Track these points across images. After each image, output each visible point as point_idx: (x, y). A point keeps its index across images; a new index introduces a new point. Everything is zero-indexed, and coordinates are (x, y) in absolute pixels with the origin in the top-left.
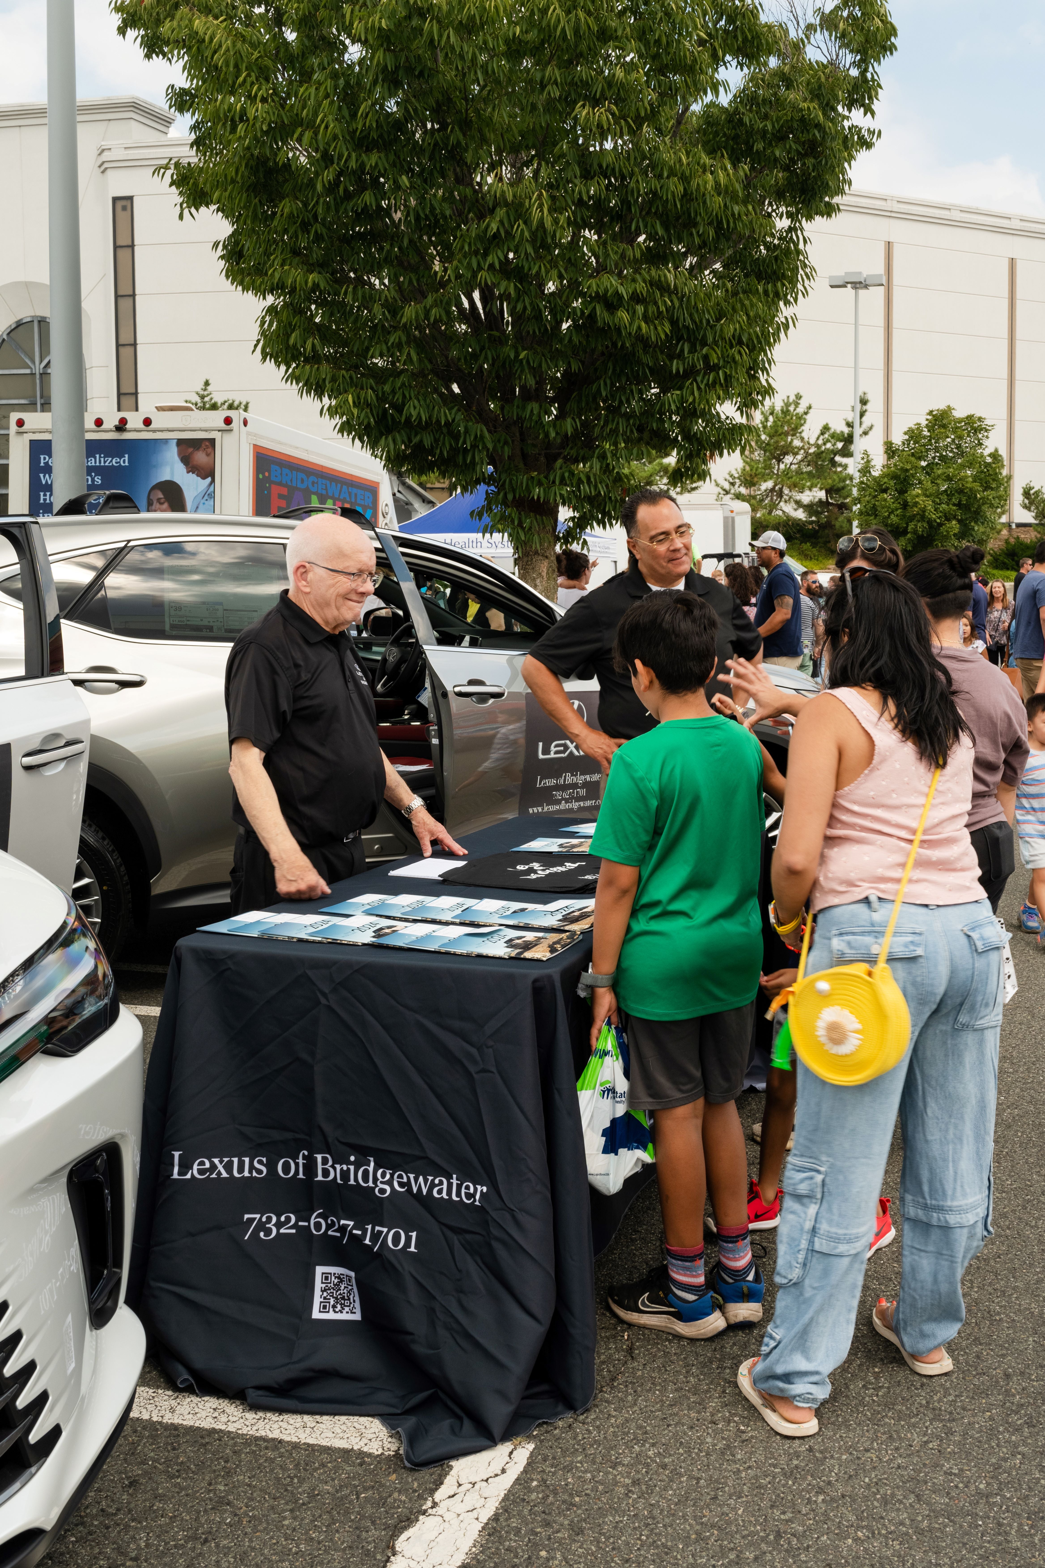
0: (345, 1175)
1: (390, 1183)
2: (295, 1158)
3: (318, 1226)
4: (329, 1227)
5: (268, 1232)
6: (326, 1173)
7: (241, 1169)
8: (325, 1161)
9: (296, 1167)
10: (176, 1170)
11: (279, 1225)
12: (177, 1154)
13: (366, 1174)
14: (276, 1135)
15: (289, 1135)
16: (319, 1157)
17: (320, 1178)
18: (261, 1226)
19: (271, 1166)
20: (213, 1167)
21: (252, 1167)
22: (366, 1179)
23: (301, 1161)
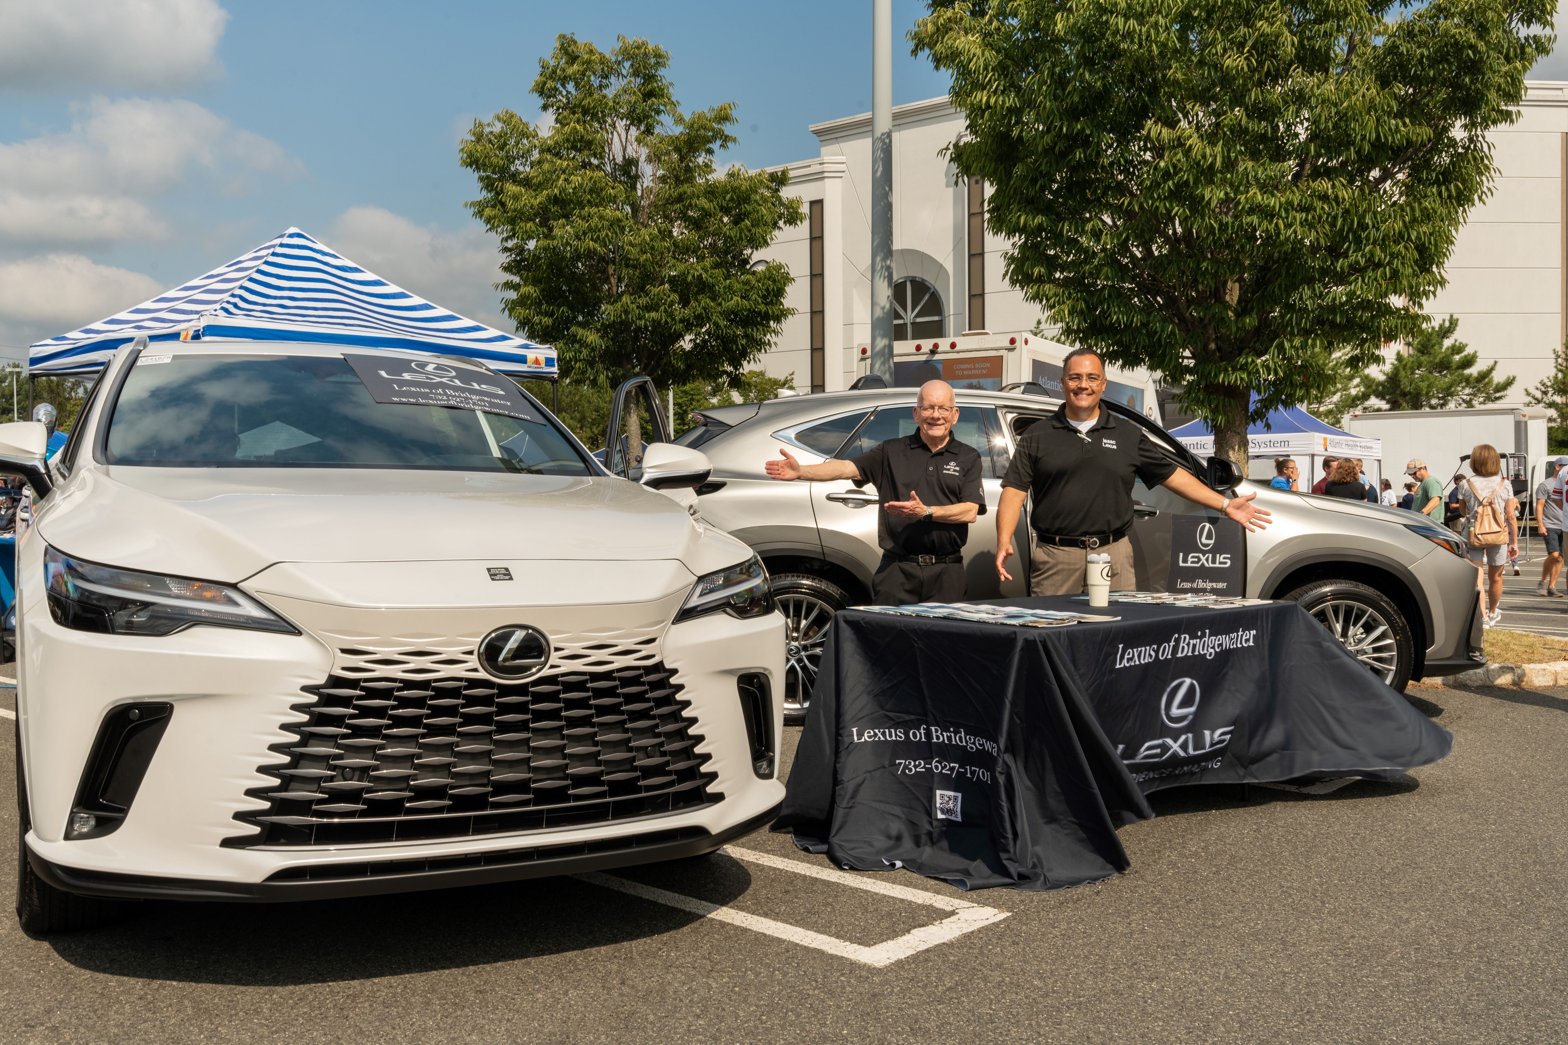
0: (949, 738)
1: (974, 743)
2: (919, 730)
3: (937, 767)
4: (943, 768)
5: (910, 770)
6: (938, 738)
7: (891, 736)
8: (936, 731)
9: (919, 735)
10: (856, 738)
11: (916, 766)
12: (855, 730)
13: (960, 738)
14: (907, 717)
15: (913, 717)
16: (933, 729)
17: (935, 740)
18: (906, 767)
19: (906, 734)
20: (875, 735)
21: (896, 735)
22: (961, 741)
23: (922, 731)
